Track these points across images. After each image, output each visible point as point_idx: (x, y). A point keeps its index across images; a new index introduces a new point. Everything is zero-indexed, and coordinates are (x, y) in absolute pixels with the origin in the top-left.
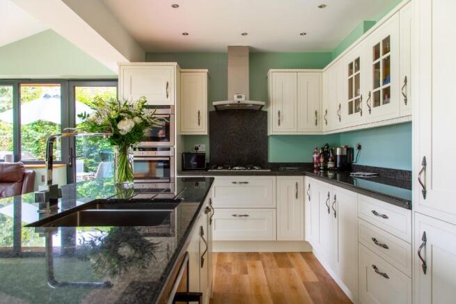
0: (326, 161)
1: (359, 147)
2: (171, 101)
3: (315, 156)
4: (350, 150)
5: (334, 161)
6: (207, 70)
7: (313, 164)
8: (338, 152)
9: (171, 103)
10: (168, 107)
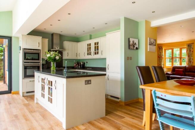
0: (78, 66)
1: (87, 62)
2: (40, 48)
3: (75, 65)
4: (84, 63)
5: (81, 66)
6: (48, 39)
7: (74, 67)
8: (82, 64)
9: (40, 49)
10: (39, 50)
